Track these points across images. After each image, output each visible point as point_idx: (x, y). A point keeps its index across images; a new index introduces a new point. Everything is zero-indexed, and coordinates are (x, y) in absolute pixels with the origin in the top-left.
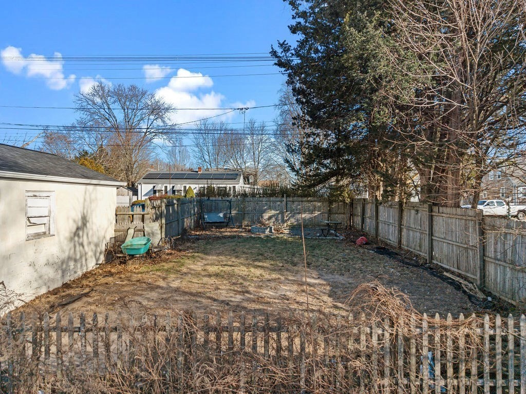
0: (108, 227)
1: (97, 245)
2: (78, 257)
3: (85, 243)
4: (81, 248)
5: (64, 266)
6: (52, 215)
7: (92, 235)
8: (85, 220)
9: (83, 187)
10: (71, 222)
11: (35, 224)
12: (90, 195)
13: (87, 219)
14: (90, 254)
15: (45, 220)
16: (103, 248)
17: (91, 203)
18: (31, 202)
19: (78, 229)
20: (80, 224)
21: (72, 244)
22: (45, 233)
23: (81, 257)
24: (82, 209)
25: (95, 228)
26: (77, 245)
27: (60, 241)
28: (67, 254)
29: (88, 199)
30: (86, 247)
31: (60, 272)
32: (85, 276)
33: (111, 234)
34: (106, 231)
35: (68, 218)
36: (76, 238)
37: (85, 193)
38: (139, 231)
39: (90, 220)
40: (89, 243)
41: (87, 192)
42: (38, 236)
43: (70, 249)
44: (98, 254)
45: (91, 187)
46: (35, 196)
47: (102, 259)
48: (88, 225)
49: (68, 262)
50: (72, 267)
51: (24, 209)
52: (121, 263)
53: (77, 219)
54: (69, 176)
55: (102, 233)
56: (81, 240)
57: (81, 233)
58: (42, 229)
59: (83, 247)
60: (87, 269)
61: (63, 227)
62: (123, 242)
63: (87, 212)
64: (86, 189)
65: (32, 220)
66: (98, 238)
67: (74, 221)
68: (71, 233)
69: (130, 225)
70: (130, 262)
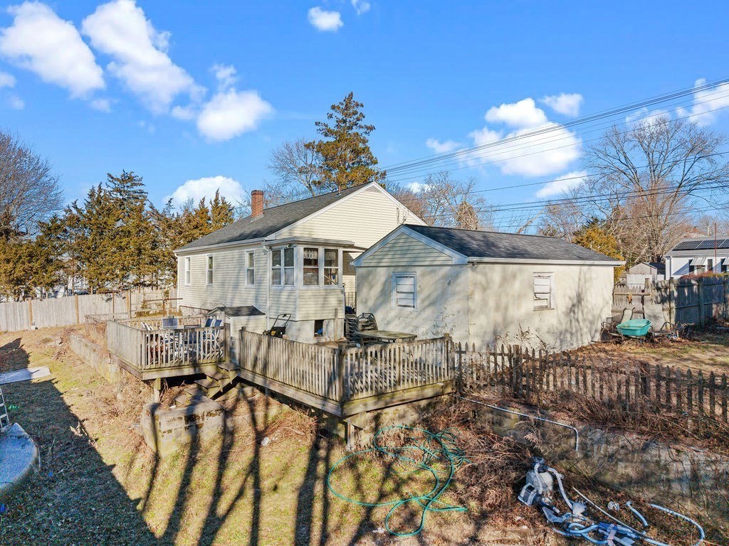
0: (604, 307)
1: (592, 323)
2: (574, 331)
3: (580, 319)
4: (577, 324)
5: (562, 337)
6: (552, 292)
7: (587, 313)
8: (580, 299)
9: (578, 267)
10: (567, 299)
11: (539, 299)
12: (585, 275)
13: (582, 296)
14: (585, 330)
15: (547, 296)
16: (599, 327)
17: (585, 282)
18: (537, 281)
19: (573, 305)
20: (575, 301)
21: (568, 319)
22: (547, 307)
23: (577, 332)
24: (577, 288)
25: (590, 307)
26: (573, 321)
27: (558, 315)
28: (564, 326)
29: (583, 280)
30: (581, 323)
31: (558, 341)
32: (581, 349)
33: (607, 313)
34: (601, 311)
35: (564, 296)
36: (572, 314)
37: (580, 273)
38: (638, 312)
39: (585, 299)
40: (584, 320)
41: (582, 273)
42: (542, 308)
43: (567, 323)
44: (593, 332)
45: (586, 268)
46: (540, 276)
47: (598, 338)
48: (583, 303)
49: (564, 335)
50: (569, 339)
51: (532, 286)
52: (617, 343)
53: (572, 296)
54: (566, 259)
55: (597, 312)
56: (576, 316)
57: (576, 311)
58: (545, 303)
59: (578, 322)
60: (582, 343)
61: (561, 303)
62: (620, 323)
63: (582, 290)
64: (581, 269)
65: (538, 295)
66: (593, 316)
67: (570, 298)
68: (567, 308)
69: (628, 305)
70: (626, 342)
